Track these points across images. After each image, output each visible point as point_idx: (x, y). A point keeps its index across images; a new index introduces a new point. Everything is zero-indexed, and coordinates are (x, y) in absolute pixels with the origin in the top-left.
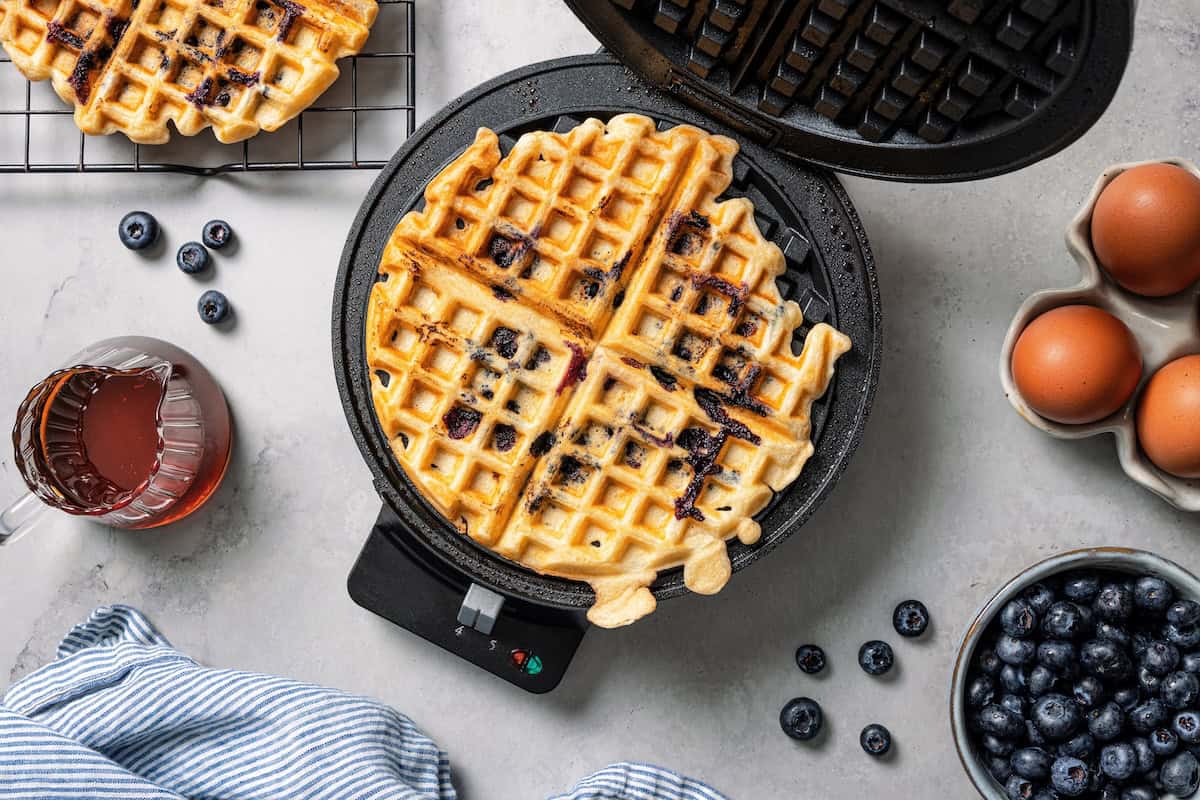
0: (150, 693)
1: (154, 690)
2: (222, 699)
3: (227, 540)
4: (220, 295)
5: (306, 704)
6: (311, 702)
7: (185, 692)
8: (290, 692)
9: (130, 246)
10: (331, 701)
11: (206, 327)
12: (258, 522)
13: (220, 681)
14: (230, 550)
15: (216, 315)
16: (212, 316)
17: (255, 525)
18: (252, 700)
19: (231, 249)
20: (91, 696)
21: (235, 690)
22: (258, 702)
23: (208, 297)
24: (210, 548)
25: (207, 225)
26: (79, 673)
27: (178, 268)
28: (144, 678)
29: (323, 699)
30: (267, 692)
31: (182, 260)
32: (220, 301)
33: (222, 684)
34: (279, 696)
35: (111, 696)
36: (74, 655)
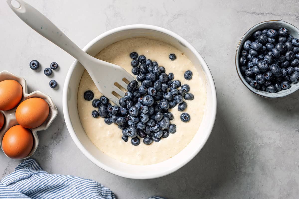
0: (37, 180)
1: (38, 179)
2: (55, 181)
3: (56, 142)
4: (55, 81)
5: (76, 180)
6: (78, 180)
7: (46, 180)
8: (72, 178)
9: (32, 69)
10: (83, 179)
11: (52, 89)
12: (64, 137)
13: (54, 177)
14: (57, 144)
15: (54, 86)
16: (53, 86)
17: (64, 138)
18: (63, 180)
19: (57, 69)
20: (22, 181)
21: (58, 178)
22: (64, 181)
23: (52, 81)
24: (52, 144)
25: (51, 64)
26: (19, 175)
27: (44, 74)
28: (35, 177)
29: (81, 179)
30: (66, 178)
31: (45, 72)
32: (55, 82)
33: (55, 177)
34: (70, 179)
35: (27, 181)
36: (18, 171)
